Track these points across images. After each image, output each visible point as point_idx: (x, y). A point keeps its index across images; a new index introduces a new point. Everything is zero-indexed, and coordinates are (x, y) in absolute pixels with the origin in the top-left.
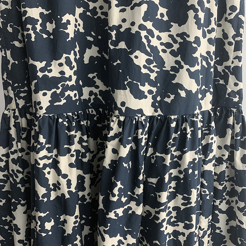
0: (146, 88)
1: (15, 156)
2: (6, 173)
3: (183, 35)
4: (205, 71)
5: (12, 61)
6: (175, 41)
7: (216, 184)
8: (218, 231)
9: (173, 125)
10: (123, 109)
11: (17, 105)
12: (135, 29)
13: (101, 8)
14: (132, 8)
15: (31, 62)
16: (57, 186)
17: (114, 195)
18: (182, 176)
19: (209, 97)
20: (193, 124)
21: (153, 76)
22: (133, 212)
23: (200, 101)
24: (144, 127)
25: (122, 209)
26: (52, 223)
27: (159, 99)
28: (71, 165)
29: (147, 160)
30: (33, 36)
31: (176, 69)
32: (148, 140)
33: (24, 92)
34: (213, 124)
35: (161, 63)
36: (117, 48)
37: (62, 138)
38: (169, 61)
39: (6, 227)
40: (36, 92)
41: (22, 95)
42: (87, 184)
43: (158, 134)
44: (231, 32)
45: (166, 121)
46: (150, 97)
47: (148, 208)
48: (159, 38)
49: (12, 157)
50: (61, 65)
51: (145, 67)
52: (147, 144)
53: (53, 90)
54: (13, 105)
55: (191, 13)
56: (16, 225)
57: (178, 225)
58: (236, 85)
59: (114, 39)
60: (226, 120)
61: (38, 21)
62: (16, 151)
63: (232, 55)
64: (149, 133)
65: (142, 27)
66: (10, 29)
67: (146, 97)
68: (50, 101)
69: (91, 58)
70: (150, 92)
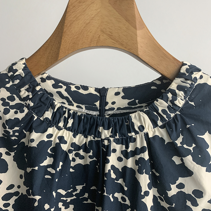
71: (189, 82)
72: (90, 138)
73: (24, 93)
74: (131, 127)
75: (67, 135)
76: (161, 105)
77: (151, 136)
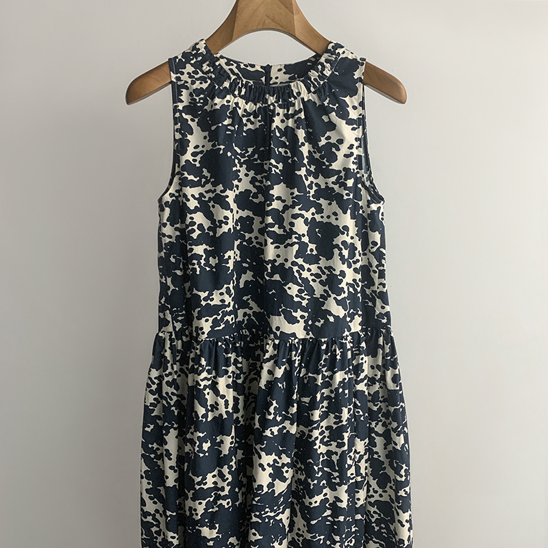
0: (298, 314)
1: (170, 379)
2: (156, 396)
3: (330, 268)
4: (352, 296)
5: (172, 287)
6: (324, 273)
7: (370, 405)
8: (376, 456)
9: (324, 347)
10: (278, 333)
11: (174, 328)
12: (288, 265)
13: (256, 238)
14: (286, 247)
15: (195, 292)
16: (215, 407)
17: (270, 414)
18: (333, 396)
19: (358, 319)
20: (343, 346)
21: (304, 303)
22: (288, 431)
23: (349, 324)
24: (297, 349)
25: (277, 428)
26: (209, 444)
27: (310, 323)
28: (228, 386)
29: (300, 380)
30: (198, 269)
31: (325, 297)
32: (301, 361)
33: (181, 316)
34: (363, 345)
35: (311, 291)
36: (272, 279)
37: (221, 361)
38: (319, 289)
39: (152, 456)
40: (199, 318)
41: (180, 318)
42: (240, 406)
43: (310, 355)
44: (375, 263)
45: (316, 343)
46: (302, 321)
47: (302, 428)
48: (309, 270)
49: (166, 379)
50: (222, 294)
51: (297, 296)
52: (300, 365)
53: (214, 317)
54: (170, 328)
55: (336, 251)
56: (167, 451)
57: (331, 445)
58: (383, 308)
59: (269, 271)
60: (377, 341)
61: (202, 256)
62: (170, 374)
63: (377, 281)
64: (302, 354)
65: (294, 263)
66: (173, 260)
67: (298, 322)
68: (211, 327)
69: (246, 282)
70: (302, 317)
71: (334, 56)
72: (259, 105)
73: (205, 67)
74: (291, 94)
75: (241, 102)
76: (313, 75)
77: (306, 100)
